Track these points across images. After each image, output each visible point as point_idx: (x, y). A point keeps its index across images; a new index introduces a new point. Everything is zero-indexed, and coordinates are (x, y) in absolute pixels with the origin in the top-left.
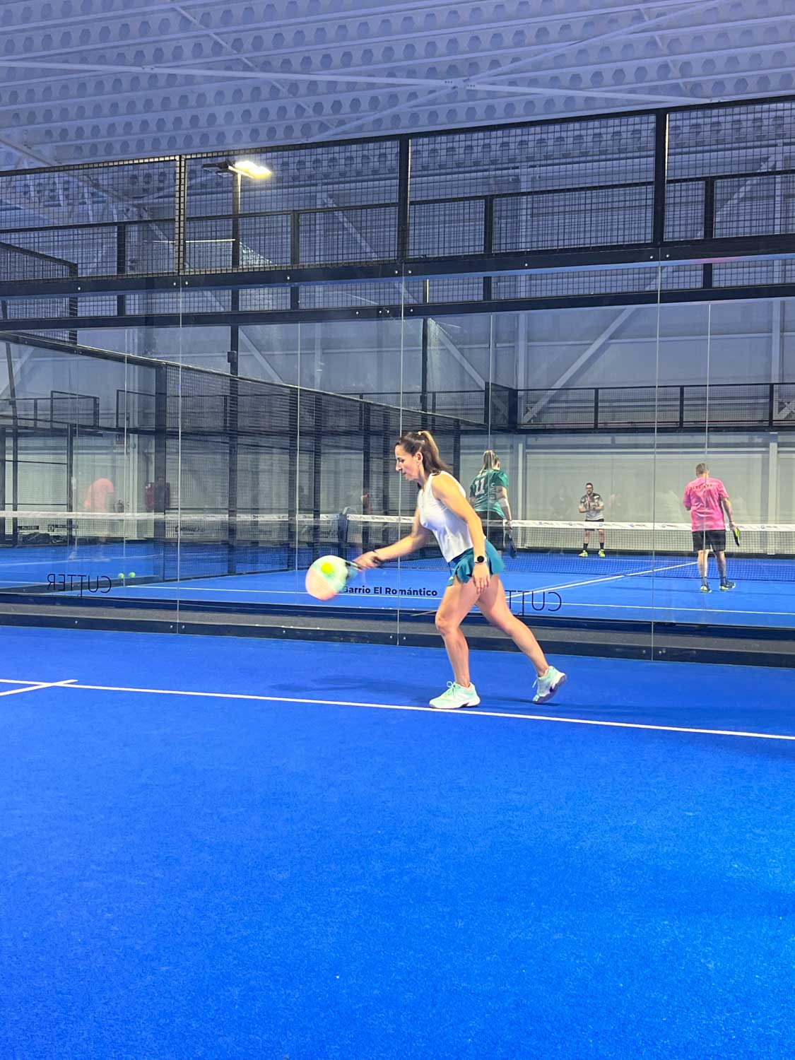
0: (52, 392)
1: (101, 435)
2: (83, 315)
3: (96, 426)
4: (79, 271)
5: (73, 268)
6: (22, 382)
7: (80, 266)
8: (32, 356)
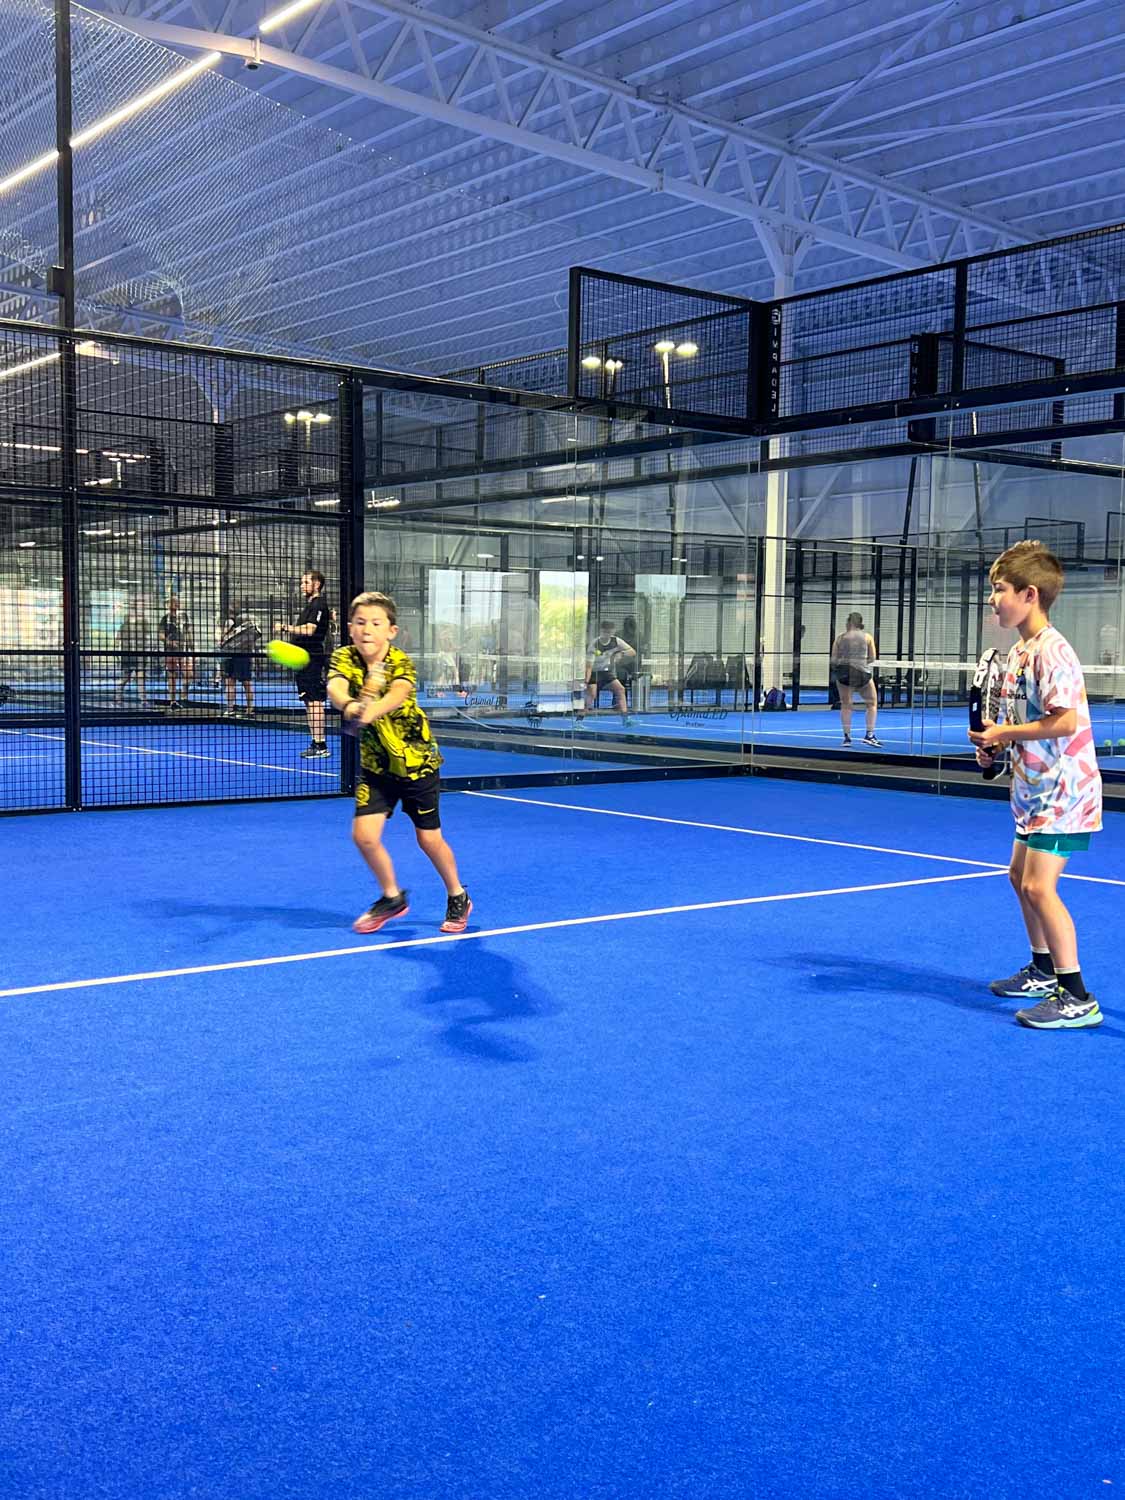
0: (1027, 519)
1: (1086, 569)
2: (1071, 421)
3: (1079, 559)
4: (1067, 368)
5: (1059, 364)
6: (991, 509)
7: (1068, 362)
8: (1005, 476)
